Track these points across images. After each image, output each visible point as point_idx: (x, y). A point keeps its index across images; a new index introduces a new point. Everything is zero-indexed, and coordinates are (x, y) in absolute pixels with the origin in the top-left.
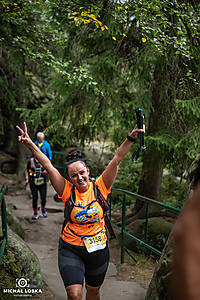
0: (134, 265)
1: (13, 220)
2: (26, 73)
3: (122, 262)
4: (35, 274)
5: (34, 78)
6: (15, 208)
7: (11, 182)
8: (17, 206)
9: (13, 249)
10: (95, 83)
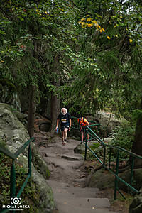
0: (123, 201)
1: (42, 163)
2: (60, 61)
3: (115, 199)
4: (49, 201)
5: (65, 65)
6: (46, 156)
7: (45, 137)
8: (48, 155)
9: (35, 183)
10: (99, 70)
